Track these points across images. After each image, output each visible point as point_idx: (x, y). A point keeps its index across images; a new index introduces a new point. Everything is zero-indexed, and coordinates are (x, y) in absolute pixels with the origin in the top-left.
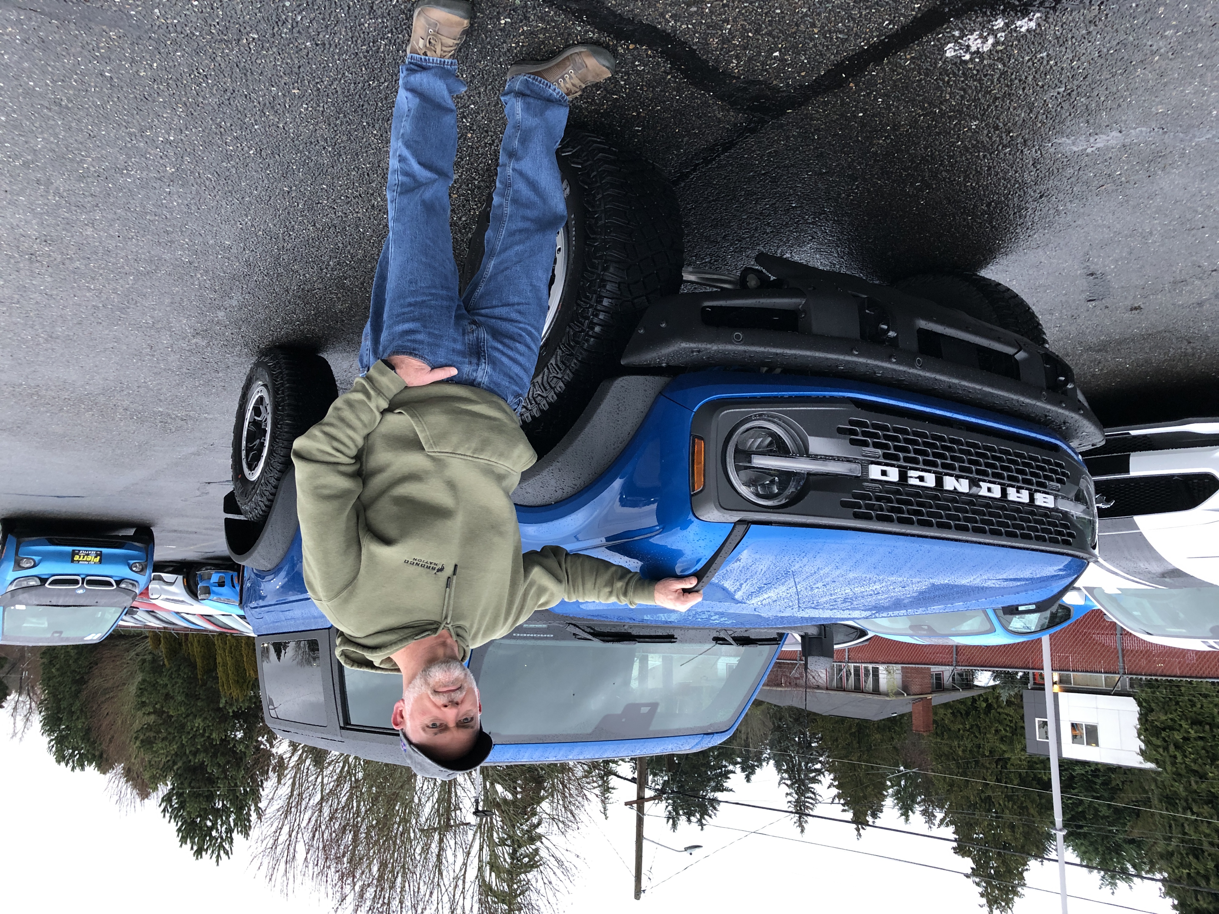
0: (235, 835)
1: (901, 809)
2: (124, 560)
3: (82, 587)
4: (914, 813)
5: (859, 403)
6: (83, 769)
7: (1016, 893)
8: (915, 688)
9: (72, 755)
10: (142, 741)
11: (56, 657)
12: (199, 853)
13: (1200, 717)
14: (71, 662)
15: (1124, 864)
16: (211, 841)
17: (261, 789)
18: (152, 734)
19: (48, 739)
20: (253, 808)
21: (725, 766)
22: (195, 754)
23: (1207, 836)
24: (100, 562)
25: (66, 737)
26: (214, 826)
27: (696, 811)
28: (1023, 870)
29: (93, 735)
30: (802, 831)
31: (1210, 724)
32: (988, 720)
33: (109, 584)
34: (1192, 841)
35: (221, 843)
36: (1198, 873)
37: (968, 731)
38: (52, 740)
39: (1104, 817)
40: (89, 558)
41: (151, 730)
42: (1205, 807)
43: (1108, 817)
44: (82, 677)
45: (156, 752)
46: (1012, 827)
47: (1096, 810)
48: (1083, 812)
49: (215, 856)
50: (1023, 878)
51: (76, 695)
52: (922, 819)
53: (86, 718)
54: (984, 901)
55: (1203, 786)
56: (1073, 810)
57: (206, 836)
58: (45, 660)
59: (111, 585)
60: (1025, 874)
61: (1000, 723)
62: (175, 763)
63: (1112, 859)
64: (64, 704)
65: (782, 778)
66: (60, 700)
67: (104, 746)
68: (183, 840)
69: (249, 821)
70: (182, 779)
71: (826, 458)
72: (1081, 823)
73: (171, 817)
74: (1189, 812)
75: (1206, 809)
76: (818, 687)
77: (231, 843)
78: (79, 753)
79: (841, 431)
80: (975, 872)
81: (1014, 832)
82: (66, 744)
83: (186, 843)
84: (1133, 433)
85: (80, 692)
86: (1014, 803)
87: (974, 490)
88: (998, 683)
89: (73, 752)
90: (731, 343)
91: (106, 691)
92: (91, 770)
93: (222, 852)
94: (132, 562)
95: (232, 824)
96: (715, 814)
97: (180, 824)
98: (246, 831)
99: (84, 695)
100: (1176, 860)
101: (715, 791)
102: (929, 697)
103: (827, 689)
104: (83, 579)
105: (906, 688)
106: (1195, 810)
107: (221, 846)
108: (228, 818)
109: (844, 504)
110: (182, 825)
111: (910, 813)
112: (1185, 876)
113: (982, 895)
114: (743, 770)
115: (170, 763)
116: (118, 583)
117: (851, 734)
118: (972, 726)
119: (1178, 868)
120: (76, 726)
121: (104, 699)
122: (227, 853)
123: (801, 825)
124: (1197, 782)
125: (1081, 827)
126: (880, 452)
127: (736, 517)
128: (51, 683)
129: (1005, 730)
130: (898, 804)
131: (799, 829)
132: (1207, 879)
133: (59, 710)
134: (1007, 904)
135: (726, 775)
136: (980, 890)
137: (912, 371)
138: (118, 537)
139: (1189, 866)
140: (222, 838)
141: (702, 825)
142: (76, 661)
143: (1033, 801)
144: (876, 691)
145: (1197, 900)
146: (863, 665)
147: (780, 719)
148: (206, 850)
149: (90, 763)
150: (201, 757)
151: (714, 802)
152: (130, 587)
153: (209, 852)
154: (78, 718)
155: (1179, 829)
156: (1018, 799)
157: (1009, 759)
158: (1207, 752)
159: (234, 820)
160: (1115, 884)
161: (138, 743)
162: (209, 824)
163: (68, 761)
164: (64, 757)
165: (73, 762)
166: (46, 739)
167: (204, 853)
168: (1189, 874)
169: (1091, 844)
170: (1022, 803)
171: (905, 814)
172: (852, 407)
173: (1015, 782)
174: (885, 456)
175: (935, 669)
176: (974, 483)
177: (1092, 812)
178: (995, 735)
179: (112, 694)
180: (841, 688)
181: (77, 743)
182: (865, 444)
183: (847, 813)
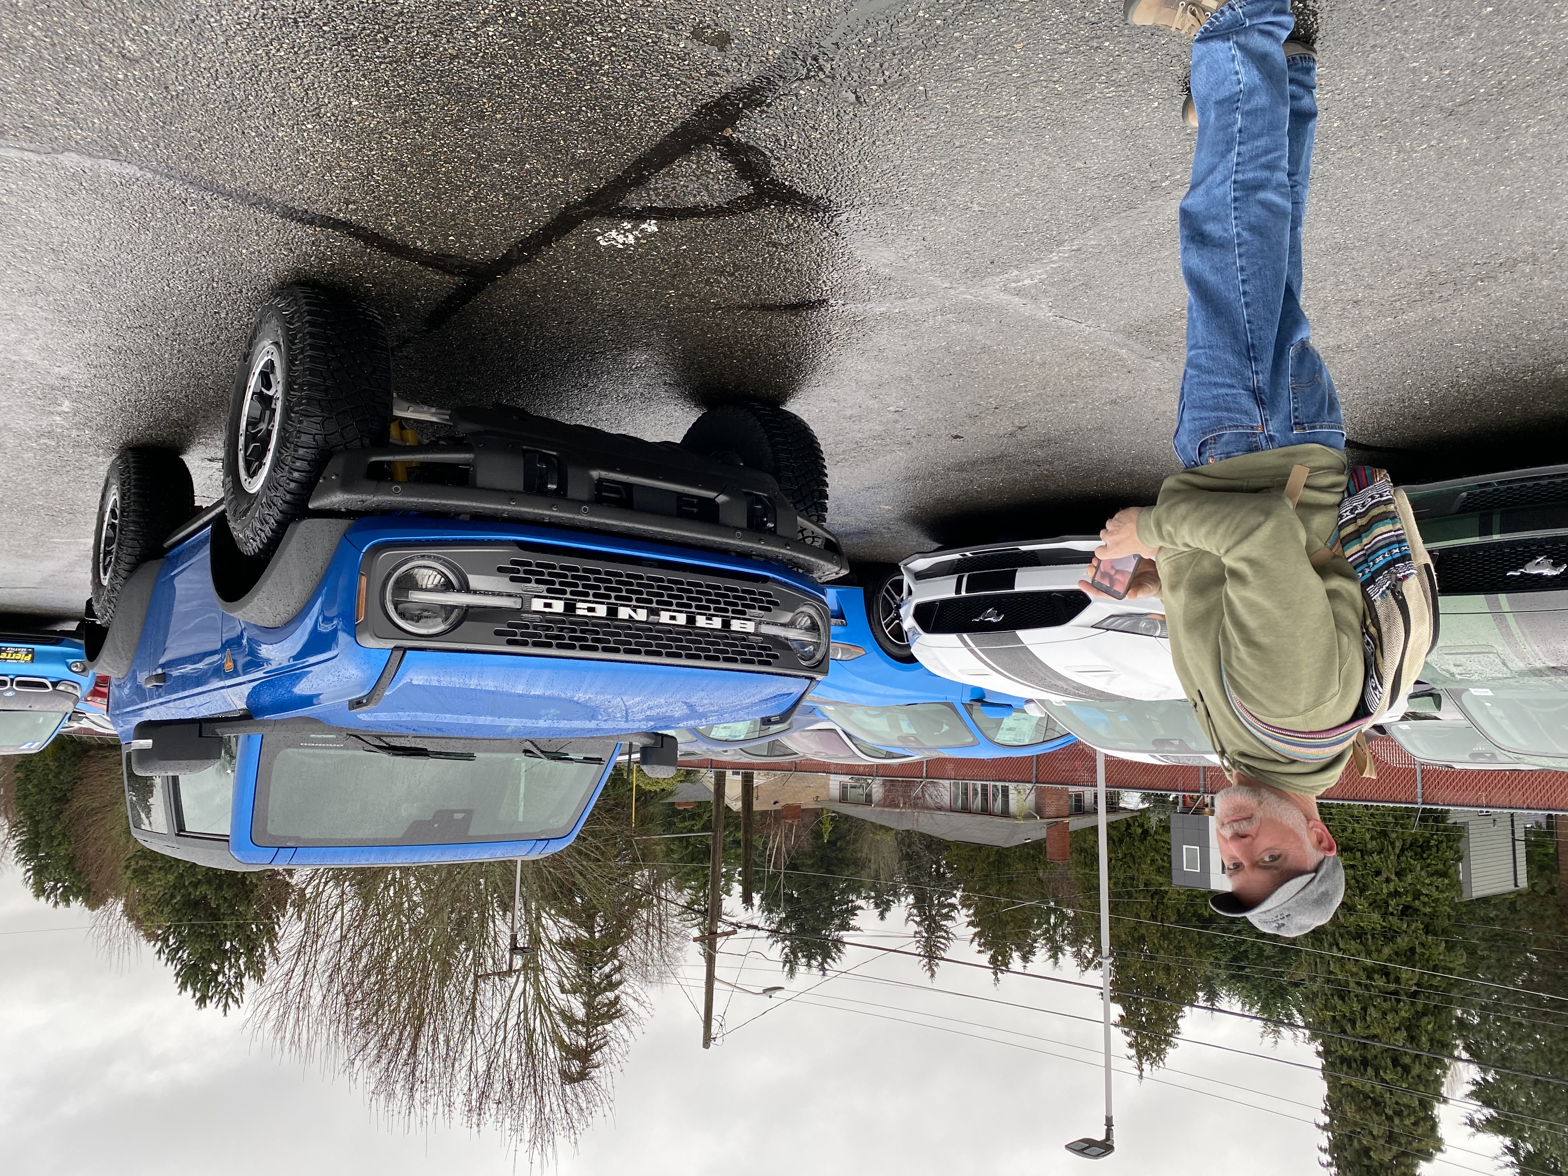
0: (245, 980)
1: (1049, 950)
2: (62, 658)
3: (11, 689)
4: (1064, 955)
5: (523, 545)
6: (68, 905)
7: (1168, 1043)
8: (1050, 810)
9: (54, 888)
10: (135, 871)
11: (33, 771)
12: (202, 1001)
13: (1351, 843)
14: (50, 777)
15: (1289, 1009)
16: (217, 988)
17: (276, 927)
18: (146, 863)
19: (24, 869)
20: (267, 948)
21: (852, 901)
22: (196, 885)
23: (1353, 975)
24: (32, 660)
25: (47, 866)
26: (221, 970)
27: (817, 953)
28: (1177, 1018)
29: (78, 864)
30: (932, 976)
31: (1361, 851)
32: (1143, 849)
33: (45, 686)
34: (1338, 982)
35: (229, 989)
36: (1344, 1016)
37: (1121, 860)
38: (28, 870)
39: (1267, 958)
40: (19, 656)
41: (145, 858)
42: (1353, 942)
43: (1273, 957)
44: (65, 795)
45: (152, 884)
46: (1168, 969)
47: (1261, 950)
48: (1246, 951)
49: (221, 1005)
50: (1177, 1026)
51: (57, 817)
52: (1074, 962)
53: (70, 843)
54: (1133, 1052)
55: (1352, 919)
56: (1235, 949)
57: (210, 981)
58: (19, 774)
59: (46, 686)
60: (1180, 1022)
61: (1156, 851)
62: (173, 896)
63: (1275, 1004)
64: (42, 827)
65: (910, 915)
66: (38, 822)
67: (92, 877)
68: (183, 986)
69: (264, 964)
70: (180, 915)
71: (485, 593)
72: (1242, 964)
73: (168, 960)
74: (1335, 949)
75: (1354, 945)
76: (940, 809)
77: (241, 989)
78: (63, 886)
79: (501, 570)
80: (1124, 1022)
81: (1169, 975)
82: (47, 875)
83: (186, 990)
84: (1023, 548)
85: (61, 813)
86: (1170, 943)
87: (653, 618)
88: (1147, 805)
89: (56, 885)
90: (390, 495)
91: (95, 811)
92: (77, 905)
93: (230, 1000)
94: (70, 661)
95: (242, 968)
96: (839, 958)
97: (179, 967)
98: (259, 975)
99: (65, 817)
100: (1319, 1001)
101: (839, 930)
102: (1067, 820)
103: (951, 811)
104: (12, 680)
105: (1039, 810)
106: (1341, 946)
107: (229, 993)
108: (237, 961)
109: (498, 633)
110: (181, 969)
111: (1060, 955)
112: (1328, 1019)
113: (1131, 1045)
114: (877, 906)
115: (167, 896)
116: (55, 684)
117: (989, 864)
118: (1125, 855)
119: (1321, 1010)
120: (57, 853)
121: (90, 821)
122: (237, 1002)
123: (931, 969)
124: (1345, 916)
125: (1243, 968)
126: (544, 587)
127: (391, 644)
128: (27, 802)
129: (1162, 860)
130: (1046, 944)
131: (929, 974)
132: (1353, 1022)
133: (37, 834)
134: (1158, 1055)
135: (853, 911)
136: (1129, 1039)
137: (580, 517)
138: (55, 632)
139: (1334, 1008)
140: (230, 984)
141: (824, 970)
142: (57, 776)
143: (1191, 941)
144: (1005, 813)
145: (1342, 1047)
146: (992, 783)
147: (909, 846)
148: (211, 998)
149: (76, 898)
150: (203, 889)
151: (838, 943)
152: (70, 690)
153: (214, 1000)
154: (59, 844)
155: (1325, 966)
156: (1175, 937)
157: (1166, 892)
158: (1358, 882)
159: (245, 963)
160: (1279, 1032)
161: (129, 873)
162: (214, 967)
163: (49, 894)
164: (44, 891)
165: (56, 896)
166: (20, 869)
167: (208, 1001)
168: (1334, 1017)
169: (1254, 987)
170: (1179, 942)
171: (1055, 957)
172: (516, 549)
173: (1173, 919)
174: (549, 590)
175: (1072, 789)
176: (653, 612)
177: (1255, 951)
178: (1151, 865)
179: (100, 816)
180: (966, 809)
181: (59, 873)
182: (529, 581)
183: (983, 955)
